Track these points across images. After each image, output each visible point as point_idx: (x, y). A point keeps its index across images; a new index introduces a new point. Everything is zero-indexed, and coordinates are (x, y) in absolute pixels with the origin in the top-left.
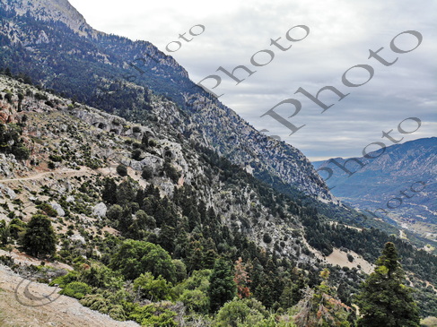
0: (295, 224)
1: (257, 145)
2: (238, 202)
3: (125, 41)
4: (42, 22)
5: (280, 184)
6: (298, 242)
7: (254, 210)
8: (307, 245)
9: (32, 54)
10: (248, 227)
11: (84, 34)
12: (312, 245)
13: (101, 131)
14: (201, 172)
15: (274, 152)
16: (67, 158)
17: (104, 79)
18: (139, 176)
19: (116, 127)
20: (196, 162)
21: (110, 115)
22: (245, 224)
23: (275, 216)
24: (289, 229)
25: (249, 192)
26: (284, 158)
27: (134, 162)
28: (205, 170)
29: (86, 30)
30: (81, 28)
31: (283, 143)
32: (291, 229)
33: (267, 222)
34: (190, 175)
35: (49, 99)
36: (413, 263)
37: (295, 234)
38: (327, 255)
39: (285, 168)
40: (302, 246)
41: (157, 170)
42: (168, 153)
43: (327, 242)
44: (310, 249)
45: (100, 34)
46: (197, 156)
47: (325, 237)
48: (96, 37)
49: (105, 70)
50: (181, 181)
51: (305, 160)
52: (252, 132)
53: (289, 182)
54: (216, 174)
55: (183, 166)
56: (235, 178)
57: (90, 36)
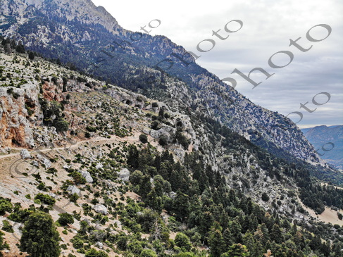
0: (290, 185)
1: (253, 115)
2: (238, 165)
3: (146, 37)
4: (86, 25)
5: (275, 149)
6: (293, 201)
7: (254, 172)
8: (302, 204)
9: (79, 48)
10: (248, 187)
11: (116, 33)
12: (306, 204)
13: (128, 106)
14: (206, 139)
15: (268, 121)
16: (101, 128)
17: (131, 66)
18: (157, 143)
19: (139, 103)
20: (203, 130)
21: (134, 94)
22: (246, 185)
23: (272, 177)
24: (285, 189)
25: (248, 156)
26: (277, 125)
27: (153, 131)
28: (209, 137)
29: (118, 30)
30: (114, 29)
31: (276, 114)
32: (286, 190)
33: (265, 183)
34: (197, 142)
35: (88, 82)
37: (291, 194)
38: (320, 214)
39: (279, 135)
40: (297, 205)
41: (171, 138)
42: (179, 123)
43: (319, 202)
44: (304, 208)
45: (128, 32)
46: (202, 125)
47: (318, 197)
48: (125, 35)
49: (132, 60)
50: (190, 147)
51: (296, 128)
52: (249, 105)
53: (282, 146)
54: (219, 140)
55: (191, 134)
56: (236, 144)
57: (121, 34)
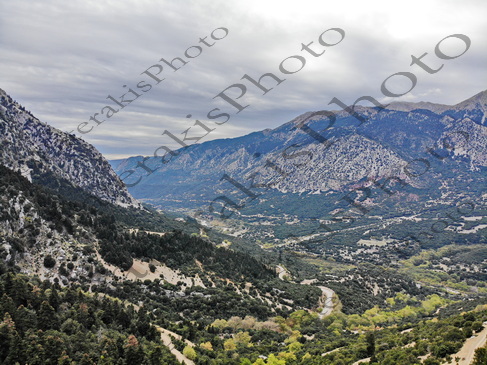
0: (87, 238)
1: (38, 138)
2: (4, 218)
5: (69, 189)
8: (103, 262)
10: (21, 251)
12: (110, 261)
15: (60, 147)
23: (60, 231)
24: (79, 245)
25: (21, 202)
26: (74, 155)
31: (72, 137)
32: (82, 246)
33: (49, 241)
36: (214, 262)
37: (87, 251)
38: (126, 270)
39: (76, 167)
40: (95, 264)
43: (125, 254)
44: (106, 266)
47: (124, 248)
51: (101, 158)
52: (30, 121)
53: (81, 185)
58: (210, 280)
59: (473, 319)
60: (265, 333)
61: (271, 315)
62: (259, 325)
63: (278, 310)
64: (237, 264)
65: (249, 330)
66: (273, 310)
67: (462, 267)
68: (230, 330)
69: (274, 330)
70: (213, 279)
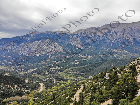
58: (2, 86)
59: (78, 85)
60: (22, 100)
61: (24, 94)
62: (20, 98)
63: (26, 92)
64: (12, 80)
65: (17, 100)
66: (24, 93)
67: (75, 73)
68: (10, 101)
69: (25, 98)
70: (3, 86)
